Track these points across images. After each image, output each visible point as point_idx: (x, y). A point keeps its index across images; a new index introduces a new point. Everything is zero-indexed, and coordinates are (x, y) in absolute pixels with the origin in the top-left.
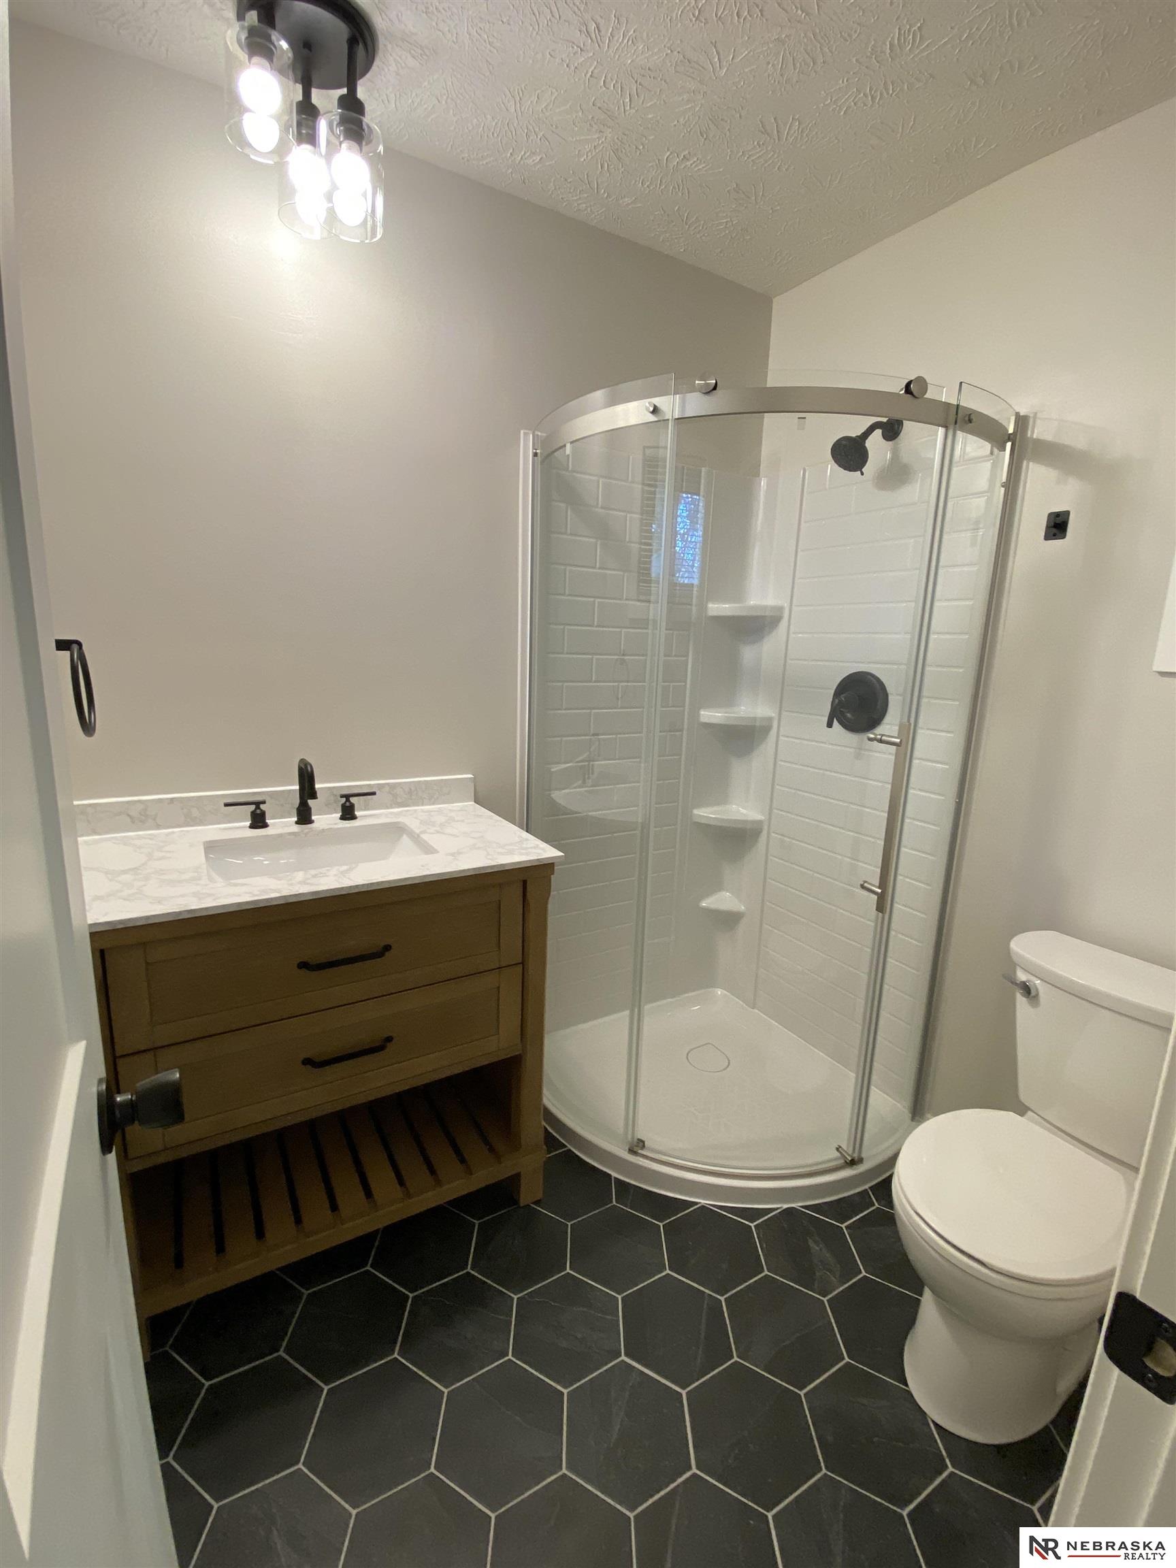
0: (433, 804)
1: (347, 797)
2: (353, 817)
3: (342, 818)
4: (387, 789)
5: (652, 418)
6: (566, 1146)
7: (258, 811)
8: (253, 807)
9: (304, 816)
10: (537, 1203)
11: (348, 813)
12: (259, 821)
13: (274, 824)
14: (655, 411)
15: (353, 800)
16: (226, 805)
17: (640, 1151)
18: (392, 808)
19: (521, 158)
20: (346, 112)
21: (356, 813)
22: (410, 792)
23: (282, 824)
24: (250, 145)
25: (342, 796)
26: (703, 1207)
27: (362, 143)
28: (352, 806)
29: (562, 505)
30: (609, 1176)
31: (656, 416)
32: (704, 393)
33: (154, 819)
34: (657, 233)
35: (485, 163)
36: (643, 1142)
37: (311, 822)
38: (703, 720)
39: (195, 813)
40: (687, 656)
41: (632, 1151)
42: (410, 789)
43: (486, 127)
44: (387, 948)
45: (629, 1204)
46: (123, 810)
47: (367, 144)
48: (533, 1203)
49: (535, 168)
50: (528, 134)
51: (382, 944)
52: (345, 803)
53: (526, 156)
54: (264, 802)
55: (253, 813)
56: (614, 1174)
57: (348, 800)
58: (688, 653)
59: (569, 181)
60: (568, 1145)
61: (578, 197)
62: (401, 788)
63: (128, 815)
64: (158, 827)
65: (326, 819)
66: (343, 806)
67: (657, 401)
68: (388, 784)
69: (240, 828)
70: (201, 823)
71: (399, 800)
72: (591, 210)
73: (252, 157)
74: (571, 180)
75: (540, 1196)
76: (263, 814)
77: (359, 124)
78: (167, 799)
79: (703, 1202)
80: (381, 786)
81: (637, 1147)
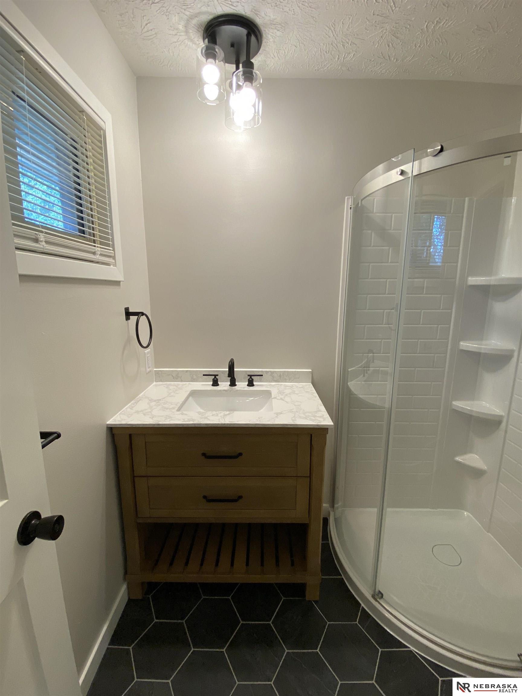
0: (291, 382)
1: (251, 376)
2: (253, 385)
3: (248, 385)
4: (270, 373)
5: (401, 178)
6: (341, 576)
7: (215, 379)
8: (213, 377)
9: (233, 383)
10: (316, 602)
11: (251, 383)
12: (215, 383)
13: (221, 385)
14: (402, 173)
15: (252, 377)
16: (204, 375)
17: (378, 600)
18: (271, 382)
19: (344, 58)
20: (245, 69)
21: (254, 383)
22: (280, 376)
23: (224, 385)
24: (207, 99)
25: (248, 376)
26: (411, 651)
27: (252, 82)
28: (253, 380)
29: (370, 232)
30: (360, 604)
31: (403, 177)
32: (434, 156)
33: (181, 378)
34: (433, 70)
35: (326, 68)
36: (382, 595)
37: (235, 385)
38: (461, 348)
39: (195, 377)
40: (452, 309)
41: (373, 597)
42: (280, 375)
43: (321, 50)
44: (240, 454)
45: (365, 628)
46: (170, 373)
47: (255, 82)
48: (314, 601)
49: (352, 60)
50: (343, 45)
51: (239, 452)
52: (249, 379)
53: (346, 56)
54: (217, 375)
55: (213, 380)
56: (363, 605)
57: (251, 378)
58: (452, 307)
59: (372, 60)
60: (342, 575)
61: (380, 67)
62: (276, 373)
63: (172, 376)
64: (182, 381)
65: (242, 385)
66: (249, 380)
67: (402, 168)
68: (270, 371)
69: (207, 385)
70: (197, 381)
71: (275, 379)
72: (389, 71)
73: (208, 104)
74: (373, 60)
75: (317, 598)
76: (217, 380)
77: (251, 73)
78: (185, 370)
79: (412, 648)
80: (267, 372)
81: (379, 595)
